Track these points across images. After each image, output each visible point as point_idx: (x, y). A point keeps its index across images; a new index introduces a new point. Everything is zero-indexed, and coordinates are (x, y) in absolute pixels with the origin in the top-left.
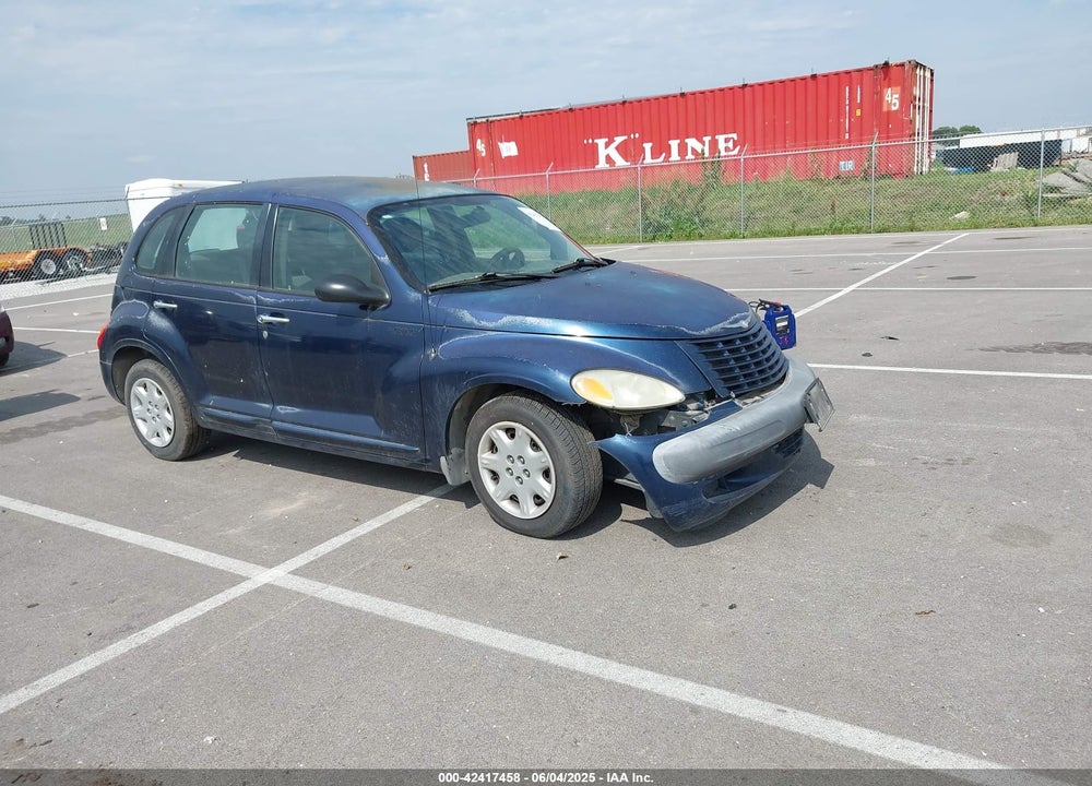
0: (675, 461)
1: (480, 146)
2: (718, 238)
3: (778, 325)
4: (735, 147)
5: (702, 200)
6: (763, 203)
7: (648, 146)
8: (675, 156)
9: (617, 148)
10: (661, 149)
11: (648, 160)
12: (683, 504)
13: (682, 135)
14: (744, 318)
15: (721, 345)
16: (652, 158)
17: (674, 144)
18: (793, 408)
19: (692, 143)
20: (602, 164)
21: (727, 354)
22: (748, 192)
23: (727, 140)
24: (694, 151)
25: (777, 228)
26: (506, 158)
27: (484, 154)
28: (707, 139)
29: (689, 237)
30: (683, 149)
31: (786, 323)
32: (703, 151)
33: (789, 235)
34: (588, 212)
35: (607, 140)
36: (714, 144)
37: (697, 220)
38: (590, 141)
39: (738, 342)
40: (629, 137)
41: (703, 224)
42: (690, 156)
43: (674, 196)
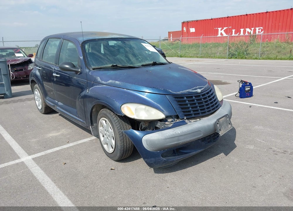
0: (150, 142)
1: (185, 29)
2: (251, 59)
3: (246, 89)
4: (261, 31)
5: (247, 47)
6: (268, 49)
7: (234, 30)
8: (242, 34)
9: (224, 31)
10: (238, 31)
11: (233, 35)
12: (153, 159)
13: (245, 27)
14: (200, 88)
15: (185, 98)
16: (235, 34)
17: (242, 30)
18: (208, 126)
19: (248, 30)
20: (219, 35)
21: (187, 102)
22: (263, 45)
23: (259, 29)
24: (248, 32)
25: (271, 57)
26: (192, 32)
27: (185, 31)
28: (253, 29)
29: (242, 58)
30: (245, 32)
31: (249, 89)
32: (251, 32)
33: (275, 59)
34: (213, 49)
35: (221, 28)
36: (255, 30)
37: (245, 53)
38: (216, 28)
39: (194, 97)
40: (228, 27)
41: (247, 54)
42: (247, 34)
43: (239, 46)
